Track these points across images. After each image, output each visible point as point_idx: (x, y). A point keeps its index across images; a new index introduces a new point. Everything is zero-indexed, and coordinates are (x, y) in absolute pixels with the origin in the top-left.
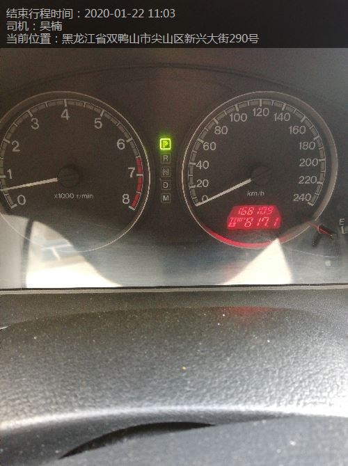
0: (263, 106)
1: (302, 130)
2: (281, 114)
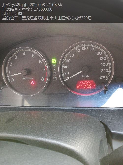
2: (92, 48)
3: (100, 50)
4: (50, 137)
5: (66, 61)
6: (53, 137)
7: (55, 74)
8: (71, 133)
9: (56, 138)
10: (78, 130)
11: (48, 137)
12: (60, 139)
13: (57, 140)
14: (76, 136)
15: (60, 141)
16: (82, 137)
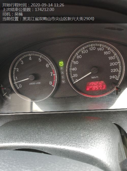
0: (93, 46)
1: (109, 52)
2: (100, 48)
3: (108, 49)
4: (69, 144)
5: (74, 63)
6: (71, 144)
7: (63, 77)
8: (89, 139)
9: (75, 145)
10: (95, 135)
11: (66, 144)
12: (79, 146)
13: (76, 147)
14: (95, 142)
15: (79, 148)
16: (100, 142)
